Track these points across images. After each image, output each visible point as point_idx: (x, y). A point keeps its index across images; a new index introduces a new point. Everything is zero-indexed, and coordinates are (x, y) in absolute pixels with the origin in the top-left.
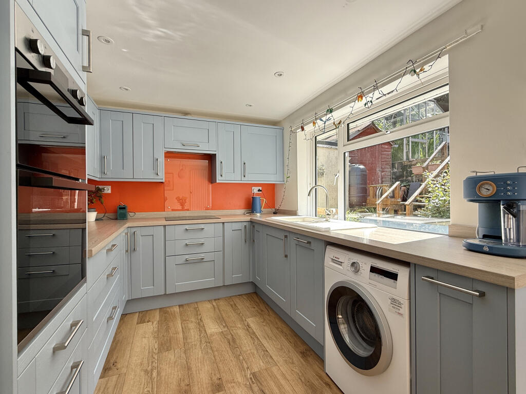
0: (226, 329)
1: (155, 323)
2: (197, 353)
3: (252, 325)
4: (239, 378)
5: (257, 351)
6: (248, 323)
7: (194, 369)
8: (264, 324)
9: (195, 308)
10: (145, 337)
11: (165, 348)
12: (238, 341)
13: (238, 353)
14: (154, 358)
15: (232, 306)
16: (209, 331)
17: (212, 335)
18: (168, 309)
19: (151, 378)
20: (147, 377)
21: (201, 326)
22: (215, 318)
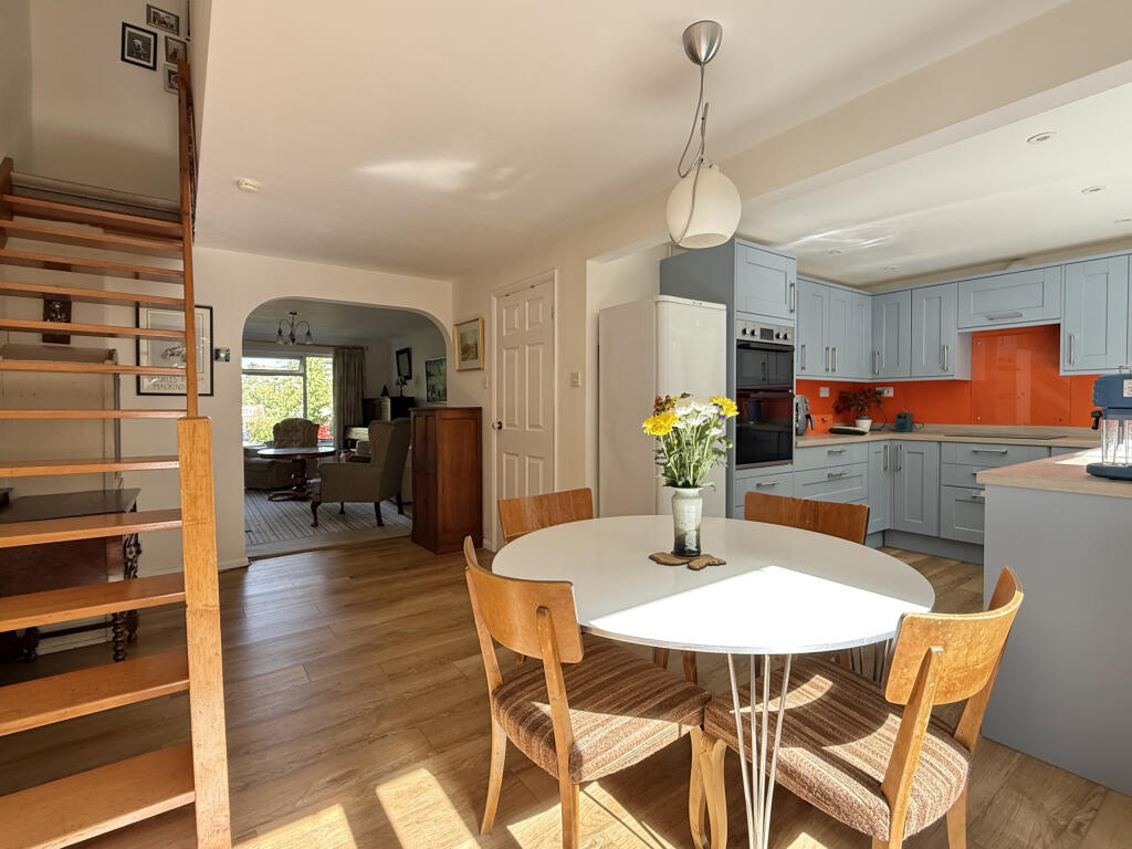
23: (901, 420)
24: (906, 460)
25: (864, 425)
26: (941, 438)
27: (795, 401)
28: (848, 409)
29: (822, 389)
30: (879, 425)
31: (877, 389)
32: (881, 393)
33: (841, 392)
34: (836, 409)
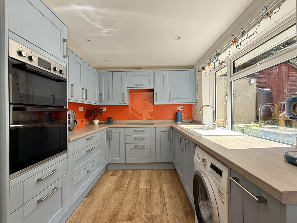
0: (149, 187)
1: (118, 176)
2: (129, 197)
3: (164, 188)
4: (143, 217)
5: (160, 203)
6: (162, 186)
7: (124, 205)
8: (172, 189)
9: (139, 173)
10: (111, 183)
11: (117, 190)
12: (152, 195)
13: (149, 202)
14: (110, 194)
15: (158, 175)
16: (140, 186)
17: (141, 189)
18: (127, 171)
19: (104, 203)
20: (102, 202)
21: (138, 183)
22: (147, 180)
23: (109, 120)
24: (114, 136)
25: (97, 122)
26: (125, 126)
27: (68, 113)
28: (91, 116)
29: (80, 108)
30: (101, 122)
31: (100, 108)
32: (102, 110)
33: (87, 109)
34: (86, 116)
